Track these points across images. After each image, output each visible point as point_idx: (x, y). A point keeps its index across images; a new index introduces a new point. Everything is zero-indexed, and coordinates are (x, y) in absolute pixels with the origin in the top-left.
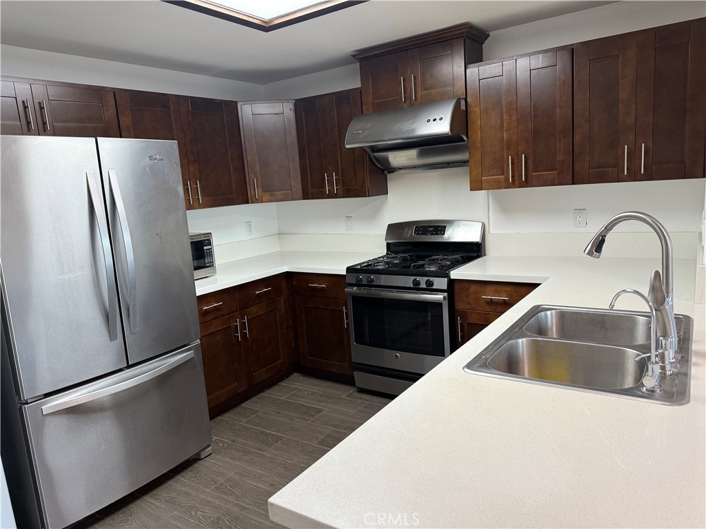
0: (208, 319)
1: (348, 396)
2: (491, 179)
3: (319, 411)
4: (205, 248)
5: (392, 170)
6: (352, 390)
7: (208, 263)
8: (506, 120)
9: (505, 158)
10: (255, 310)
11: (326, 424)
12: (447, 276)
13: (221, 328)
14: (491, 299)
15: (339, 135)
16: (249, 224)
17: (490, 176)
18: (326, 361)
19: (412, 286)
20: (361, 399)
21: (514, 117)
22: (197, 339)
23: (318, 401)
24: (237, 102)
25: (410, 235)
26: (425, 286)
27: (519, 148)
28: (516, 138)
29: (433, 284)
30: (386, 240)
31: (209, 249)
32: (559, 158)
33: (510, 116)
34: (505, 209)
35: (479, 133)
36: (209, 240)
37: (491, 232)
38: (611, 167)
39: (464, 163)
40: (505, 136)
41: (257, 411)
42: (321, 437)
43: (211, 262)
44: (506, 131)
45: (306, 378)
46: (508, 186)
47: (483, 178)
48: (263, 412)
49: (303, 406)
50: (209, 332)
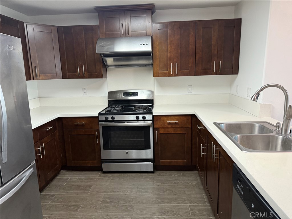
1: (99, 176)
2: (163, 73)
3: (90, 187)
5: (109, 66)
6: (99, 173)
8: (169, 48)
9: (169, 64)
10: (46, 139)
11: (99, 193)
12: (152, 113)
14: (170, 122)
15: (86, 47)
17: (162, 71)
18: (84, 161)
19: (136, 119)
20: (107, 176)
21: (173, 47)
22: (34, 160)
23: (85, 182)
24: (24, 22)
25: (121, 97)
26: (142, 119)
27: (174, 60)
28: (173, 56)
29: (145, 118)
30: (108, 99)
32: (190, 65)
33: (171, 46)
34: (161, 86)
35: (158, 53)
37: (156, 95)
38: (209, 69)
39: (145, 65)
40: (169, 54)
41: (54, 195)
42: (101, 199)
44: (169, 52)
45: (69, 172)
46: (170, 75)
47: (159, 72)
48: (57, 194)
49: (79, 186)
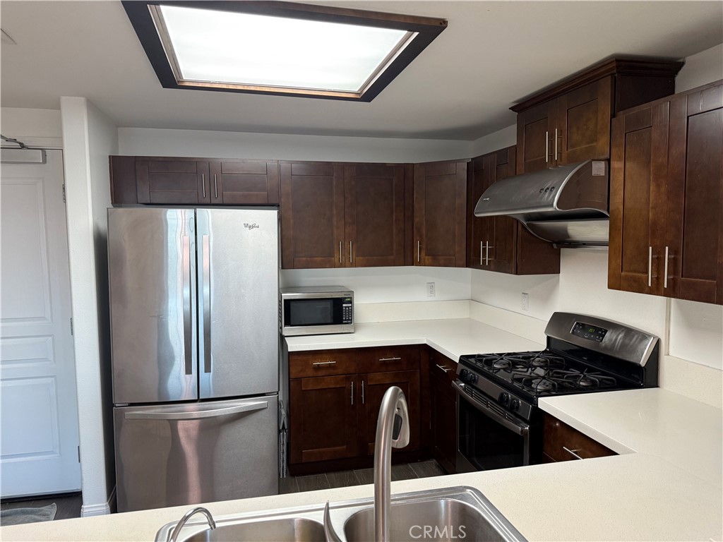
0: (320, 375)
2: (631, 277)
4: (344, 305)
7: (346, 320)
8: (653, 192)
10: (378, 377)
13: (333, 386)
16: (431, 286)
17: (631, 272)
21: (663, 189)
24: (413, 164)
25: (568, 332)
27: (667, 237)
28: (663, 220)
31: (348, 307)
36: (351, 298)
37: (671, 353)
40: (651, 215)
43: (349, 320)
46: (651, 291)
47: (623, 274)
50: (319, 387)
